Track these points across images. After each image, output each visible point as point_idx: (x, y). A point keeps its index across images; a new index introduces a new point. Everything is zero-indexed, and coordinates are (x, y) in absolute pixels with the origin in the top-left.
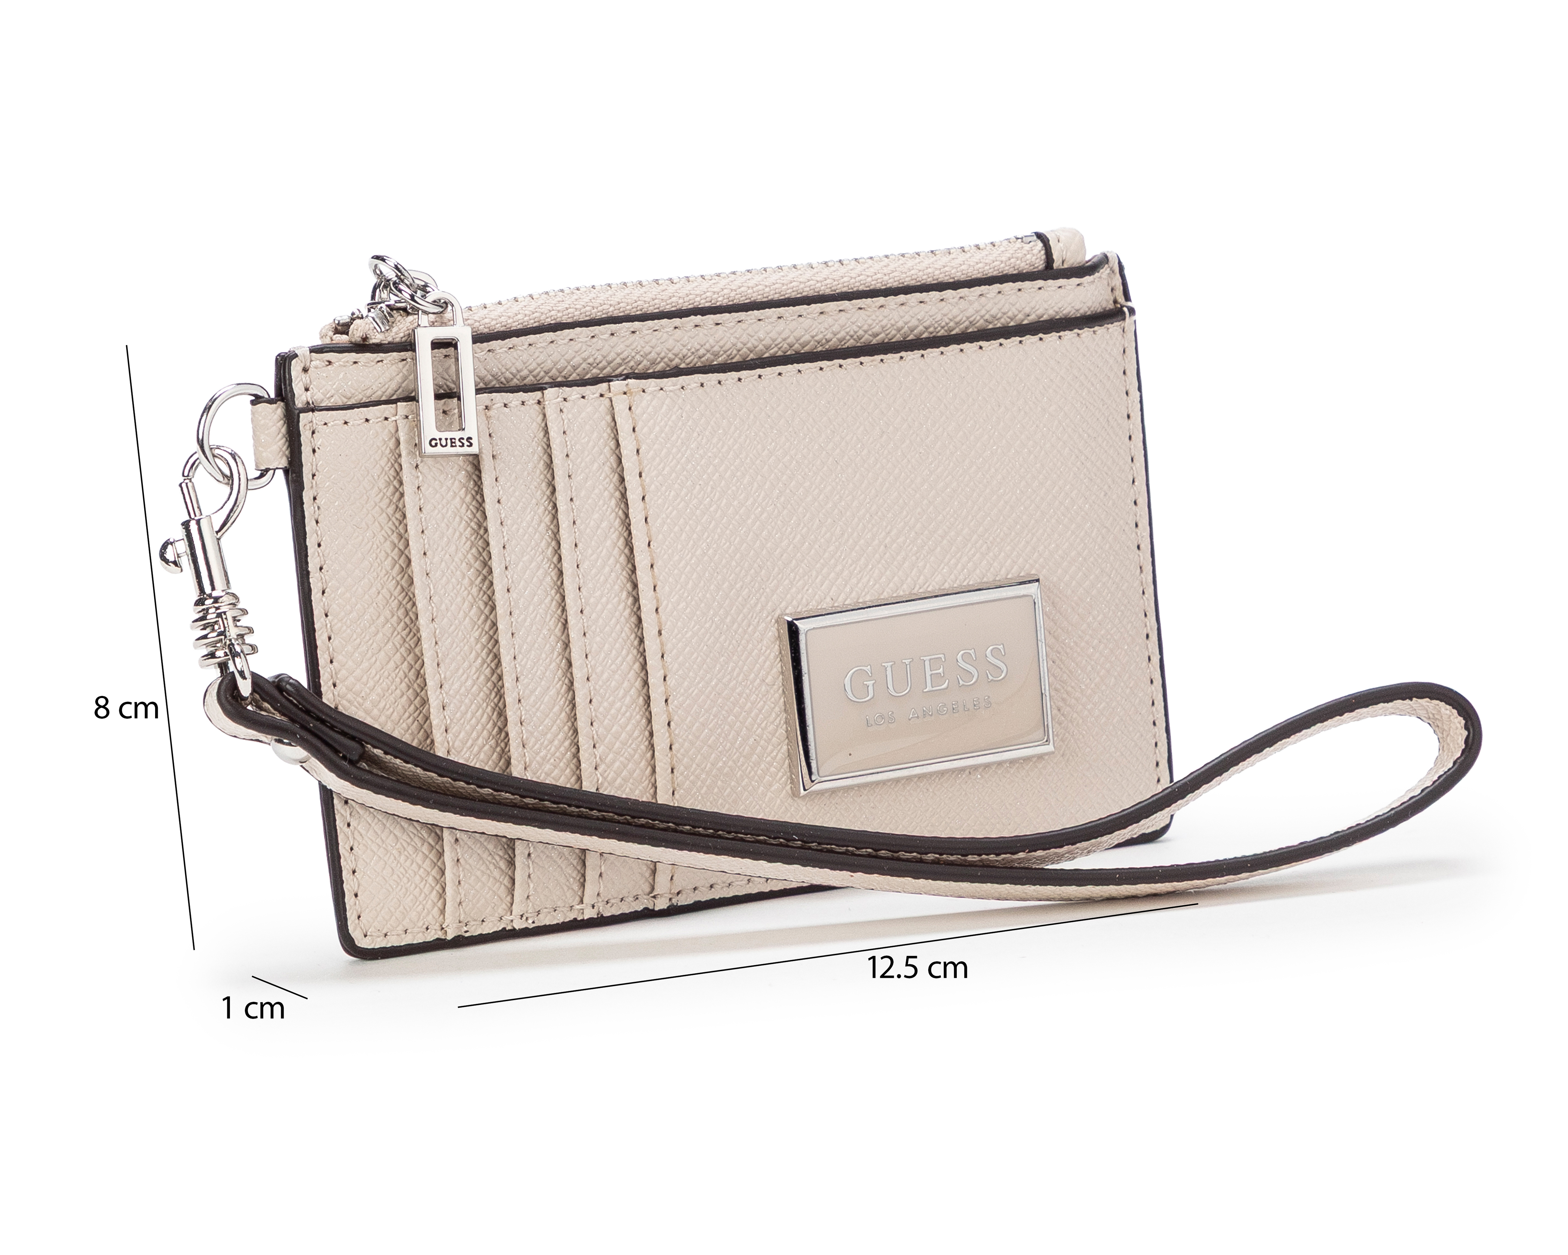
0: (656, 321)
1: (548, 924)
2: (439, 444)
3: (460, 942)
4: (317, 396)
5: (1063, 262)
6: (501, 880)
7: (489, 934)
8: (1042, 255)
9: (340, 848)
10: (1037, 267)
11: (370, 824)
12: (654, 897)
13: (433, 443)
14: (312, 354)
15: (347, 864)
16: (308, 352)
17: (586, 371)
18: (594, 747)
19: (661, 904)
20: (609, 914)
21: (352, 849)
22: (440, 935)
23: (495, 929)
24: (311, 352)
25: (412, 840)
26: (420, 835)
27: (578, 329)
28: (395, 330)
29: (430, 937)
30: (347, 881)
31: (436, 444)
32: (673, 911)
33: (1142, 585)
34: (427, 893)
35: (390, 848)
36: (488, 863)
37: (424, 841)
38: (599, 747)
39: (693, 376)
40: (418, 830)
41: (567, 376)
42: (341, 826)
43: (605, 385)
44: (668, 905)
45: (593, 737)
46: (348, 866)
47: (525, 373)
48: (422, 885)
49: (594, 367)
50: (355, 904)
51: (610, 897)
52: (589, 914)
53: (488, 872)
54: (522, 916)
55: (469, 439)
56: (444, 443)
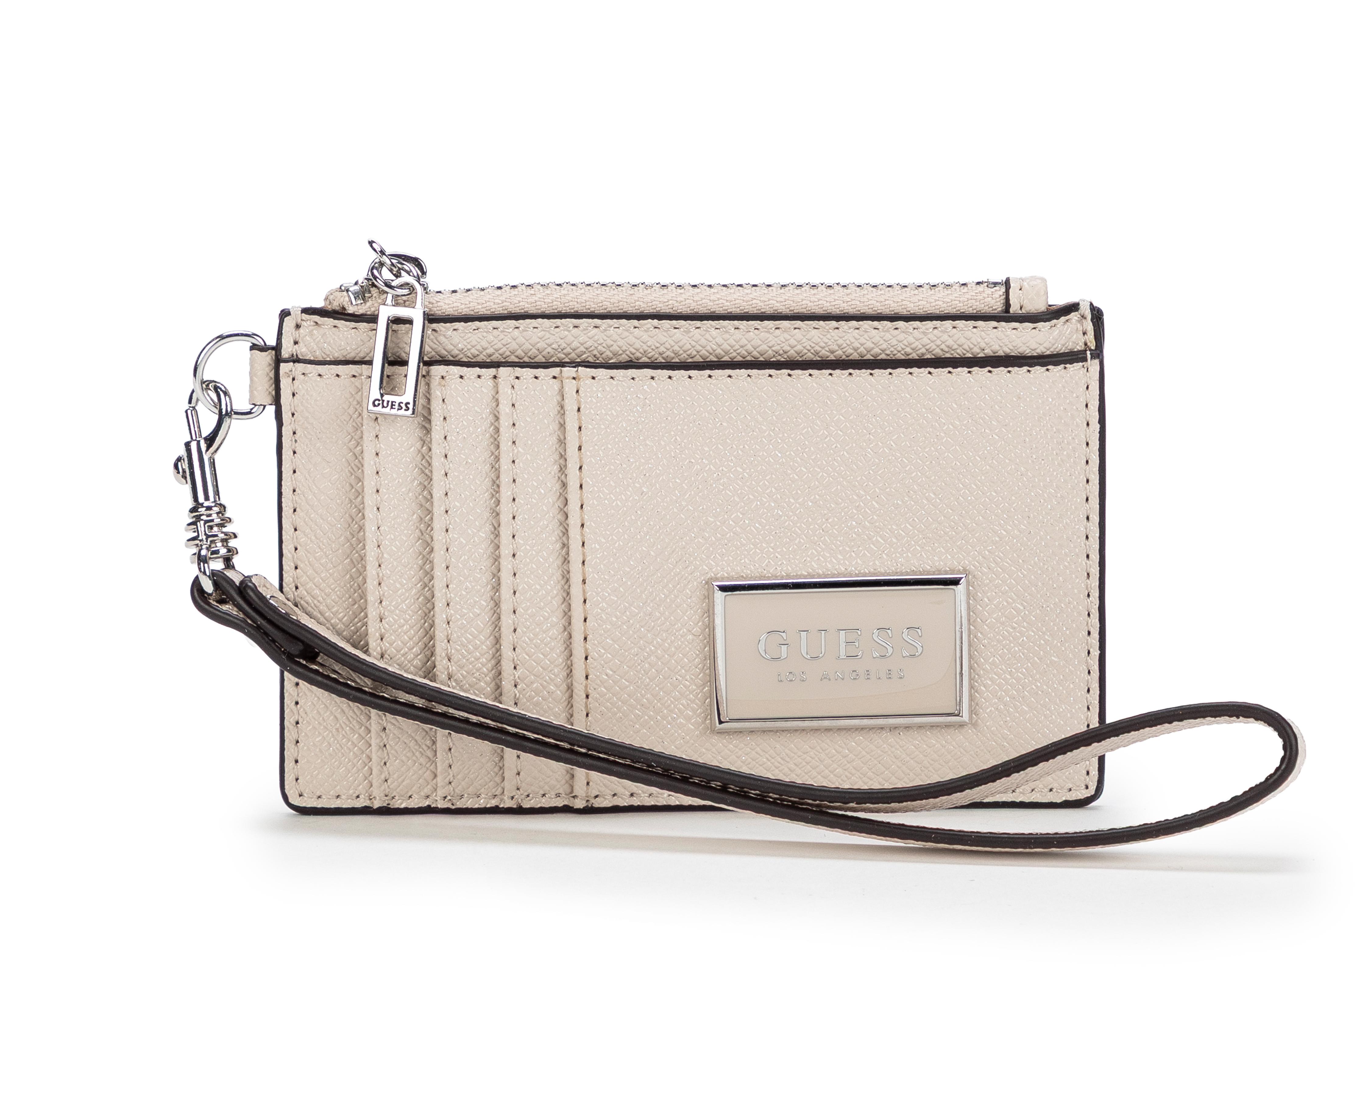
0: (615, 320)
1: (469, 807)
2: (381, 405)
3: (386, 811)
4: (303, 351)
5: (1021, 308)
6: (427, 766)
7: (414, 808)
8: (1002, 300)
9: (285, 721)
10: (995, 309)
11: (314, 705)
12: (574, 797)
13: (377, 403)
14: (303, 314)
15: (291, 734)
16: (300, 312)
17: (551, 354)
18: (515, 668)
19: (579, 804)
20: (528, 806)
21: (297, 723)
22: (367, 803)
23: (420, 805)
24: (302, 313)
25: (351, 723)
26: (358, 719)
27: (540, 320)
28: (368, 304)
29: (359, 804)
30: (288, 749)
31: (379, 404)
32: (589, 810)
33: (1087, 588)
34: (360, 768)
35: (329, 727)
36: (414, 751)
37: (362, 725)
38: (520, 669)
39: (642, 370)
40: (357, 716)
41: (532, 357)
42: (289, 704)
43: (558, 369)
44: (584, 806)
45: (513, 660)
46: (290, 737)
47: (490, 351)
48: (355, 761)
49: (559, 352)
50: (294, 768)
51: (529, 791)
52: (508, 804)
53: (414, 758)
54: (445, 797)
55: (407, 403)
56: (385, 404)
